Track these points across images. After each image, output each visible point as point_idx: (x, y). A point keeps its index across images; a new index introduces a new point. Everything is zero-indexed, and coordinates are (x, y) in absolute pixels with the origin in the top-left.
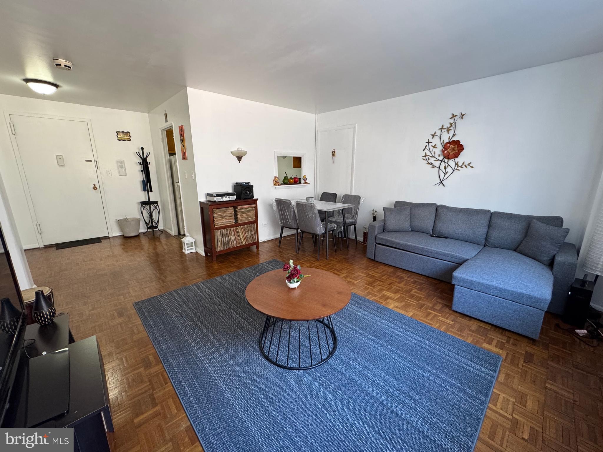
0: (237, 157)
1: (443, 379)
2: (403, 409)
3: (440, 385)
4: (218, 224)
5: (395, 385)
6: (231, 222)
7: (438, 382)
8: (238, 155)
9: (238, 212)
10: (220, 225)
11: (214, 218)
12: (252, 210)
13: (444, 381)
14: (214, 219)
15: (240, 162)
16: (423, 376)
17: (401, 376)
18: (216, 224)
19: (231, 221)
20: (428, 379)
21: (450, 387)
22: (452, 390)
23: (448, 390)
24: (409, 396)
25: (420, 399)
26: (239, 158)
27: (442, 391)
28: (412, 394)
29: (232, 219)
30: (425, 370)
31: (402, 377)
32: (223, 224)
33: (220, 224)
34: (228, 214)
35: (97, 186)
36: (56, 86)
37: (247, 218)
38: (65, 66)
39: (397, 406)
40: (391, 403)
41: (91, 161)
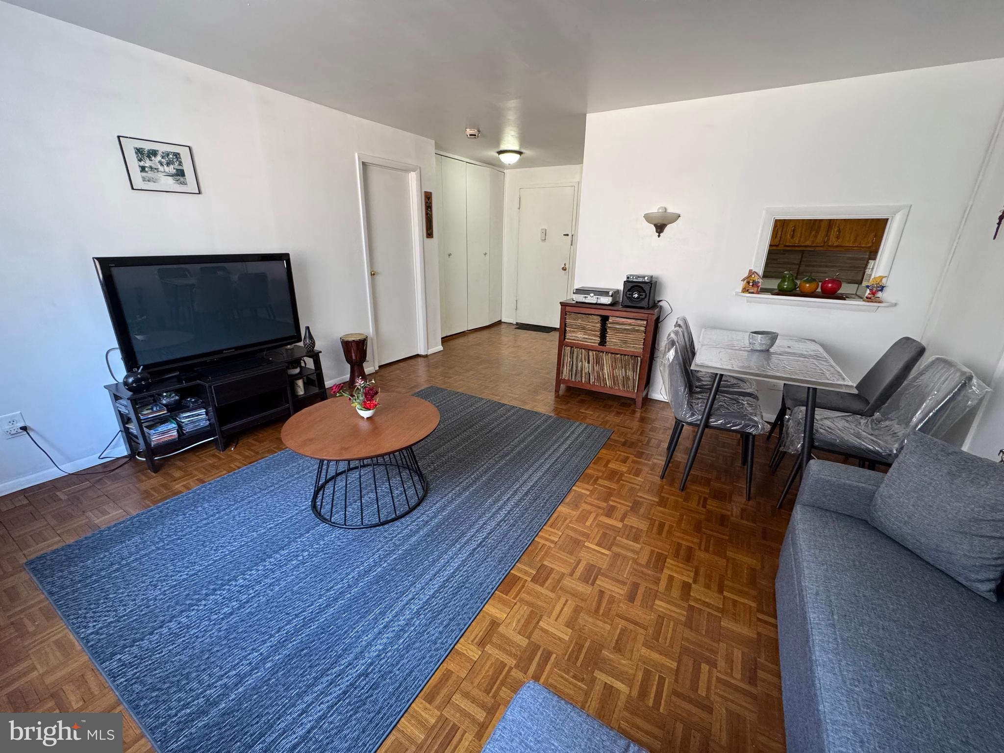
0: (655, 225)
1: (245, 675)
2: (214, 603)
3: (234, 668)
4: (571, 338)
5: (259, 597)
6: (593, 341)
7: (242, 665)
8: (656, 222)
9: (609, 327)
10: (574, 340)
11: (565, 326)
12: (638, 331)
13: (241, 678)
14: (565, 328)
15: (659, 236)
16: (264, 642)
17: (273, 607)
18: (567, 337)
19: (592, 339)
20: (253, 649)
21: (225, 684)
22: (216, 687)
23: (220, 678)
24: (231, 614)
25: (220, 628)
26: (660, 229)
27: (221, 668)
28: (234, 619)
29: (595, 335)
30: (276, 649)
31: (271, 609)
32: (578, 340)
33: (573, 338)
34: (589, 326)
35: (567, 266)
36: (520, 153)
37: (625, 342)
38: (470, 135)
39: (221, 596)
40: (229, 590)
41: (568, 235)
